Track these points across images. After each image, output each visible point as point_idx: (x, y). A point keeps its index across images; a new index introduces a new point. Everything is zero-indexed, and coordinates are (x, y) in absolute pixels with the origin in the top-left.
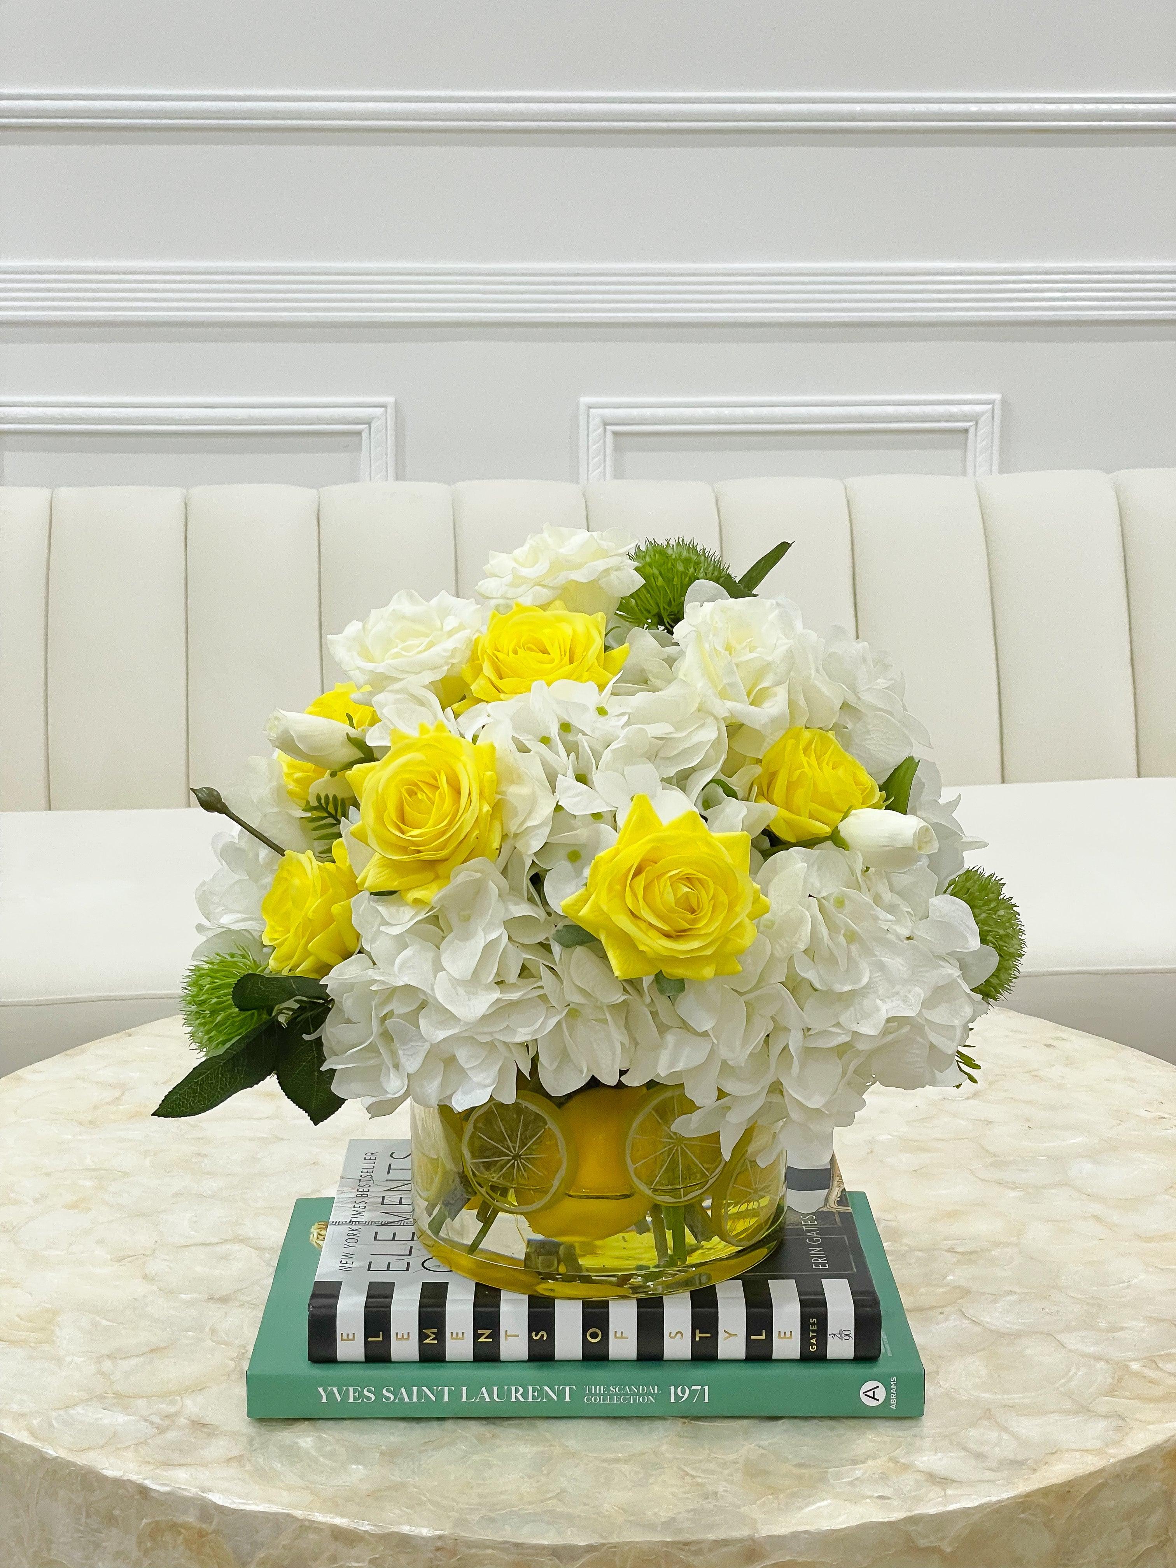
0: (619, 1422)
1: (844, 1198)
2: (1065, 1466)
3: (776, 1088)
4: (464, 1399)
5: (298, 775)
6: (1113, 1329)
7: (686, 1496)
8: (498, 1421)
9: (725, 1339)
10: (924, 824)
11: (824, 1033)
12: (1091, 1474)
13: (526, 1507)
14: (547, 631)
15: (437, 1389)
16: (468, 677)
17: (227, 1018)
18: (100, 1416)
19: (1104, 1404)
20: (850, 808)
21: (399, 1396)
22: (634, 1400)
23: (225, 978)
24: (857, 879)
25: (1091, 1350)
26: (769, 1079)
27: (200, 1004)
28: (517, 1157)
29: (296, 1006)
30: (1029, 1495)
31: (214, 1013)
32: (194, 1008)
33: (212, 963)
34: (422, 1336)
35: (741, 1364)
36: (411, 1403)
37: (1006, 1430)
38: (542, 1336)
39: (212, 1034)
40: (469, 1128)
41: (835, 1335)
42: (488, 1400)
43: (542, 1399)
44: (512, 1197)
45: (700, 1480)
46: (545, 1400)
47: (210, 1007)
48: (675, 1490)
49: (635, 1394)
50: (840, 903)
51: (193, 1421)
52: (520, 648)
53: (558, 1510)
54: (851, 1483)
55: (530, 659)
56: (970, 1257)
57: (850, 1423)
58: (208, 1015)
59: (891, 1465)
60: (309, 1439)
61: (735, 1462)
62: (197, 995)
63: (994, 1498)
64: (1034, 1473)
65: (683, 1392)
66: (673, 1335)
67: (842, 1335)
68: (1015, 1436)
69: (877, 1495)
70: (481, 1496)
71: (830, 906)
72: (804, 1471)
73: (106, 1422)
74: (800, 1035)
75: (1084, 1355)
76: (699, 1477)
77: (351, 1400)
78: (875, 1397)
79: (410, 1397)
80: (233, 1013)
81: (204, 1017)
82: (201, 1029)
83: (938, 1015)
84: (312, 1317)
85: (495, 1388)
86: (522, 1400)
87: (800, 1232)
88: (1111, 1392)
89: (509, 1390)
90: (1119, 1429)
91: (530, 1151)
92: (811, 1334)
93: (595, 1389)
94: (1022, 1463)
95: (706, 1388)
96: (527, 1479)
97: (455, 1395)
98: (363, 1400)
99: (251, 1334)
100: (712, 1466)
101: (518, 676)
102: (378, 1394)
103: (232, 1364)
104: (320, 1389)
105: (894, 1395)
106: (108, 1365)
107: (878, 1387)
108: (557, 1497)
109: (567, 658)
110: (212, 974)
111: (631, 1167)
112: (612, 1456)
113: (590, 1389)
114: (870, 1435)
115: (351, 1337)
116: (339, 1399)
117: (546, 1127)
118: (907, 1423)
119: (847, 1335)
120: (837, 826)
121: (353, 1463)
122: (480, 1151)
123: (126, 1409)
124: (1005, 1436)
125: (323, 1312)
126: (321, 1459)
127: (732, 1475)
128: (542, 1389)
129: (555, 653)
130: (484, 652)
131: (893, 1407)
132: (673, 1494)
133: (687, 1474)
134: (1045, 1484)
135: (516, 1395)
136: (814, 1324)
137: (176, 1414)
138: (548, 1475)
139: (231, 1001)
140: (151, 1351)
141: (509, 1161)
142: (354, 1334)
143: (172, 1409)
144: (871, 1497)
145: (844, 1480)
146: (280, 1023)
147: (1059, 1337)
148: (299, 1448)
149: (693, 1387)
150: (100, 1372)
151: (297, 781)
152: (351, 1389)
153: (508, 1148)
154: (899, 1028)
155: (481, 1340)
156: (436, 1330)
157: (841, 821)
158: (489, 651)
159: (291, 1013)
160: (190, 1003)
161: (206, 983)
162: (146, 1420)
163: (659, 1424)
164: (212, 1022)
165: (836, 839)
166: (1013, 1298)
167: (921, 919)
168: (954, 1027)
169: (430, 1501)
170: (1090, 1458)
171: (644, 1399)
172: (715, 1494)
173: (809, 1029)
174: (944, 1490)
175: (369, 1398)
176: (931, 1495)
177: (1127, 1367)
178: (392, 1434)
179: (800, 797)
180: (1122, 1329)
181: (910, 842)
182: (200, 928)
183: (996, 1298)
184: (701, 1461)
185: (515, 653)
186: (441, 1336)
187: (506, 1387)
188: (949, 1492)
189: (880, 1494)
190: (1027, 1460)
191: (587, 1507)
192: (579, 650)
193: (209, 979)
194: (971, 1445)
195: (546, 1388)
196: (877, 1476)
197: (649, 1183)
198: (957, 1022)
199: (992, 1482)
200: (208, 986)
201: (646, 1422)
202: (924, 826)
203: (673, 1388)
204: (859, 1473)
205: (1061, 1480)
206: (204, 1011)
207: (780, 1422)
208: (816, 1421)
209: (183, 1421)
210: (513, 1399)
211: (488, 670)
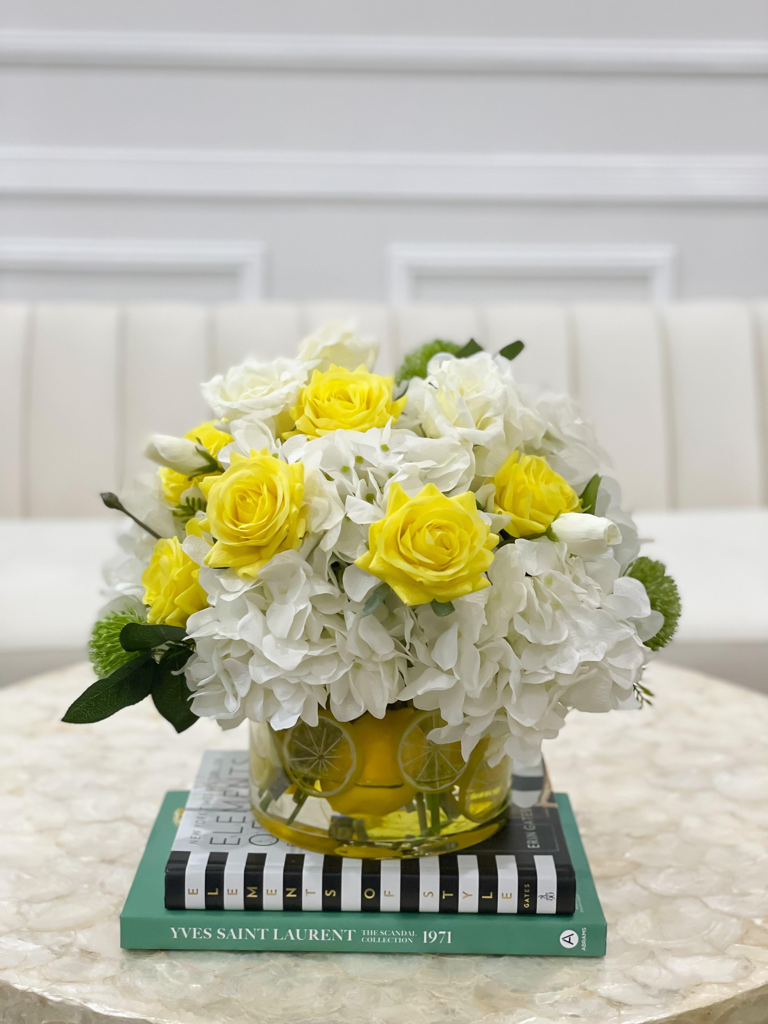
0: (386, 956)
1: (552, 797)
2: (706, 995)
3: (502, 712)
4: (276, 938)
5: (173, 485)
6: (744, 894)
7: (433, 1012)
8: (300, 954)
9: (464, 898)
10: (611, 523)
11: (535, 673)
12: (726, 1001)
13: (316, 1018)
14: (352, 386)
15: (256, 930)
16: (294, 415)
17: (117, 658)
18: (16, 944)
19: (736, 949)
20: (559, 512)
21: (229, 935)
22: (398, 940)
23: (117, 629)
24: (562, 564)
25: (727, 909)
26: (496, 706)
27: (99, 647)
28: (321, 757)
29: (167, 648)
30: (680, 1016)
31: (109, 654)
32: (95, 650)
33: (109, 618)
34: (246, 892)
35: (474, 917)
36: (237, 940)
37: (666, 968)
38: (332, 894)
39: (107, 669)
40: (288, 738)
41: (542, 896)
42: (292, 938)
43: (332, 939)
44: (318, 786)
45: (442, 1000)
46: (333, 940)
47: (106, 650)
48: (423, 1007)
49: (397, 936)
50: (549, 580)
51: (82, 950)
52: (332, 397)
53: (339, 1021)
54: (552, 1005)
55: (338, 406)
56: (642, 840)
57: (553, 960)
58: (104, 656)
59: (581, 992)
60: (163, 965)
61: (468, 988)
62: (97, 641)
63: (655, 1017)
64: (684, 1000)
65: (433, 935)
66: (426, 894)
67: (548, 897)
68: (671, 971)
69: (570, 1014)
70: (285, 1009)
71: (541, 583)
72: (518, 995)
73: (20, 949)
74: (518, 675)
75: (723, 913)
76: (442, 998)
77: (195, 937)
78: (571, 942)
79: (237, 935)
80: (122, 654)
81: (102, 657)
82: (100, 665)
83: (618, 662)
84: (168, 877)
85: (298, 931)
86: (317, 939)
87: (520, 821)
88: (741, 940)
89: (308, 932)
90: (746, 968)
91: (331, 753)
92: (525, 896)
93: (370, 932)
94: (675, 992)
95: (449, 933)
96: (318, 998)
97: (269, 935)
98: (203, 937)
99: (127, 886)
100: (451, 990)
101: (331, 417)
102: (214, 933)
103: (113, 908)
104: (173, 929)
105: (584, 941)
106: (25, 908)
107: (573, 934)
108: (339, 1011)
109: (364, 405)
110: (108, 626)
111: (401, 765)
112: (380, 981)
113: (366, 933)
114: (566, 969)
115: (195, 892)
116: (186, 936)
117: (342, 736)
118: (594, 961)
119: (551, 897)
120: (550, 525)
121: (194, 983)
122: (297, 753)
123: (35, 940)
124: (664, 972)
125: (176, 873)
126: (171, 979)
127: (466, 997)
128: (332, 932)
129: (357, 401)
130: (306, 399)
131: (584, 949)
132: (423, 1010)
133: (434, 996)
134: (691, 1008)
135: (313, 935)
136: (527, 888)
137: (71, 944)
138: (333, 995)
139: (120, 646)
140: (57, 898)
141: (316, 760)
142: (197, 890)
143: (68, 940)
144: (566, 1015)
145: (547, 1002)
146: (154, 661)
147: (705, 900)
148: (156, 971)
149: (441, 932)
150: (19, 913)
151: (173, 489)
152: (195, 929)
153: (315, 751)
154: (590, 670)
155: (289, 895)
156: (256, 888)
157: (553, 521)
158: (310, 398)
159: (163, 653)
160: (92, 647)
161: (104, 632)
162: (49, 948)
163: (416, 958)
164: (108, 660)
165: (549, 534)
166: (671, 870)
167: (608, 595)
168: (630, 671)
169: (247, 1012)
170: (725, 989)
171: (404, 940)
172: (453, 1011)
173: (525, 671)
174: (619, 1011)
175: (207, 936)
176: (610, 1014)
177: (752, 922)
178: (223, 962)
179: (524, 504)
180: (750, 894)
181: (602, 536)
182: (103, 593)
183: (660, 870)
184: (444, 986)
185: (329, 400)
186: (260, 892)
187: (306, 930)
188: (623, 1012)
189: (572, 1013)
190: (679, 990)
191: (360, 1019)
192: (374, 398)
193: (106, 630)
194: (640, 979)
195: (335, 931)
196: (570, 999)
197: (414, 777)
198: (633, 666)
199: (654, 1005)
200: (105, 635)
201: (406, 957)
202: (612, 525)
203: (425, 933)
204: (557, 997)
205: (703, 1005)
206: (102, 652)
207: (502, 959)
208: (528, 958)
209: (75, 949)
210: (311, 939)
211: (308, 412)
